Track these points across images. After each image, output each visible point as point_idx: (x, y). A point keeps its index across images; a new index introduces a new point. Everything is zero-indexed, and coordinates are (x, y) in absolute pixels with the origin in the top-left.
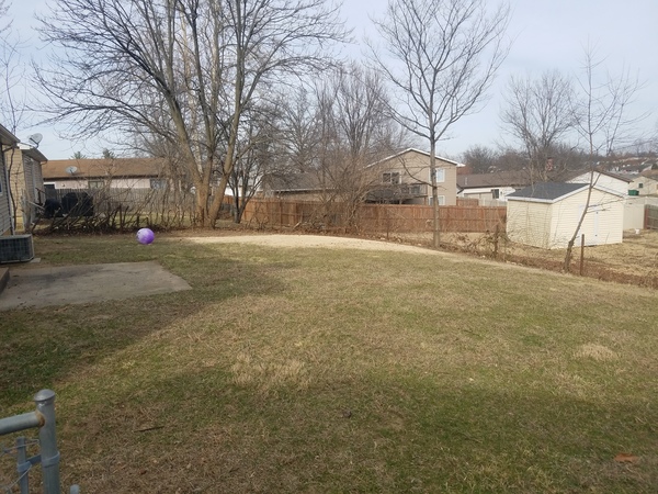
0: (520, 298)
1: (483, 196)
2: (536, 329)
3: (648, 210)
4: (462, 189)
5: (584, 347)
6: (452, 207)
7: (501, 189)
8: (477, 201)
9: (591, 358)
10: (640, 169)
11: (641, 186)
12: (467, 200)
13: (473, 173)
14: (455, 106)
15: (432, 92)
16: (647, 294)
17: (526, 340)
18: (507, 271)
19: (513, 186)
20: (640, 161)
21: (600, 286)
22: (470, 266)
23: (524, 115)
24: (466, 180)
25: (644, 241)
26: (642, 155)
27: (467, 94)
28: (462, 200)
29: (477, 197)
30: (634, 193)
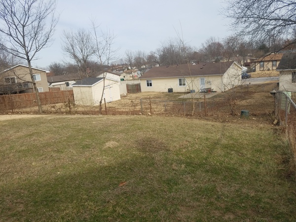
0: (80, 130)
1: (61, 85)
2: (88, 141)
3: (128, 86)
4: (51, 83)
5: (107, 144)
6: (47, 92)
7: (70, 82)
8: (59, 88)
9: (109, 147)
10: (123, 70)
11: (124, 77)
12: (54, 88)
13: (55, 75)
14: (37, 44)
15: (23, 37)
16: (129, 118)
17: (83, 147)
18: (75, 119)
19: (74, 80)
20: (123, 67)
21: (112, 118)
22: (57, 120)
23: (73, 49)
24: (52, 79)
25: (128, 97)
26: (123, 65)
27: (43, 38)
28: (52, 88)
29: (59, 86)
30: (122, 80)
